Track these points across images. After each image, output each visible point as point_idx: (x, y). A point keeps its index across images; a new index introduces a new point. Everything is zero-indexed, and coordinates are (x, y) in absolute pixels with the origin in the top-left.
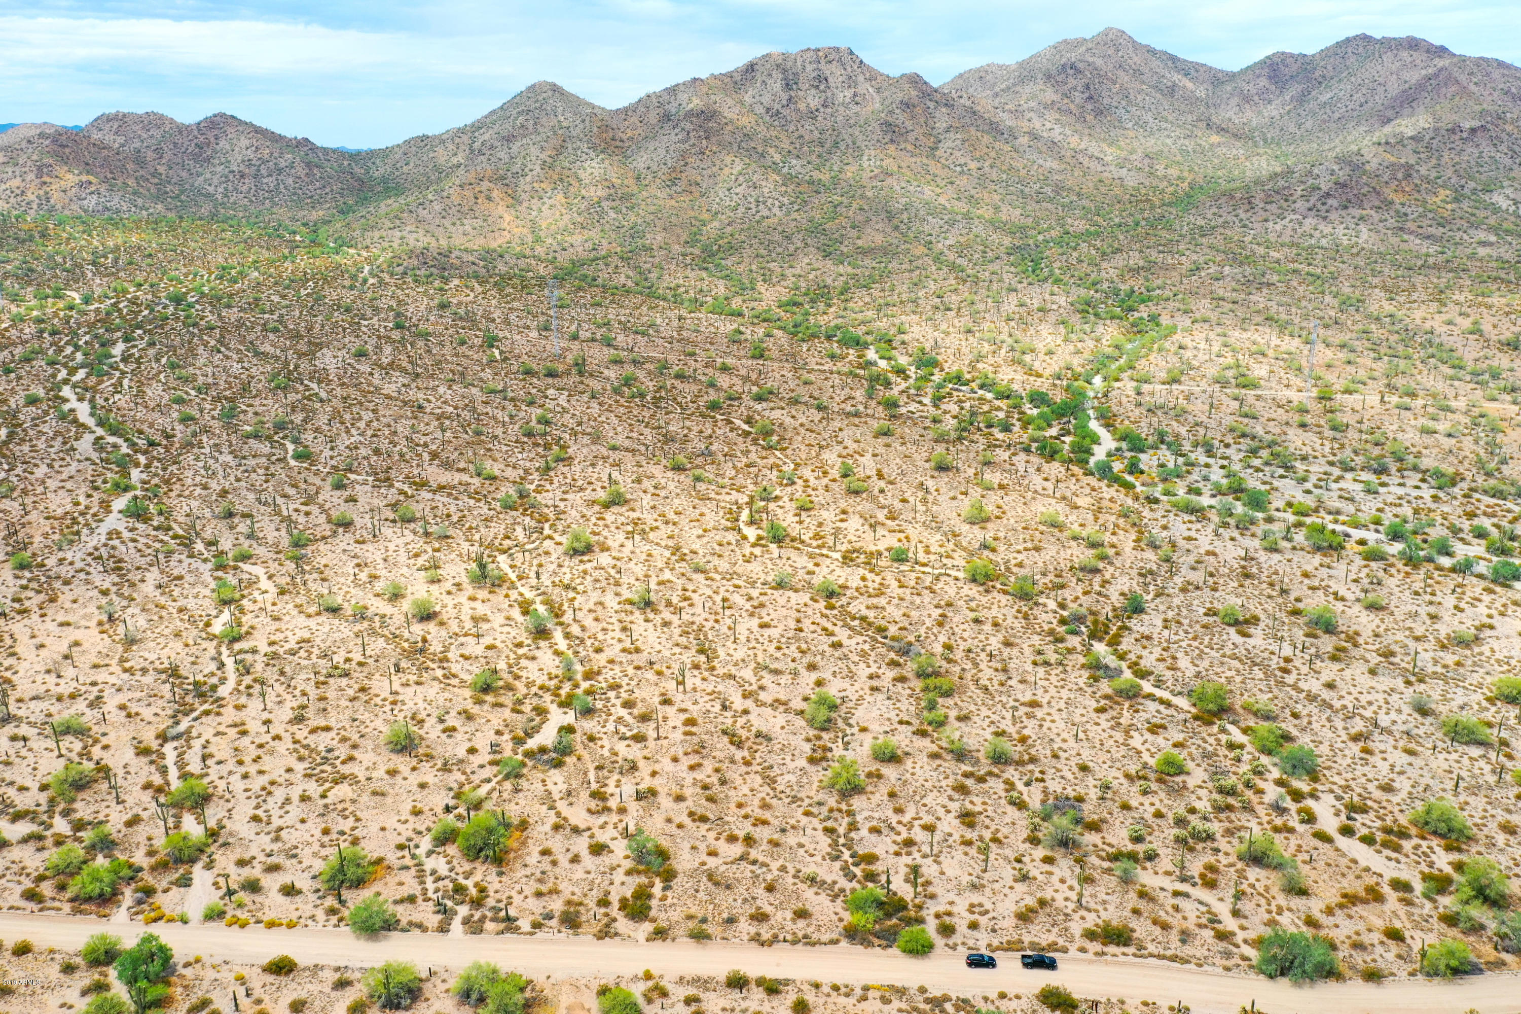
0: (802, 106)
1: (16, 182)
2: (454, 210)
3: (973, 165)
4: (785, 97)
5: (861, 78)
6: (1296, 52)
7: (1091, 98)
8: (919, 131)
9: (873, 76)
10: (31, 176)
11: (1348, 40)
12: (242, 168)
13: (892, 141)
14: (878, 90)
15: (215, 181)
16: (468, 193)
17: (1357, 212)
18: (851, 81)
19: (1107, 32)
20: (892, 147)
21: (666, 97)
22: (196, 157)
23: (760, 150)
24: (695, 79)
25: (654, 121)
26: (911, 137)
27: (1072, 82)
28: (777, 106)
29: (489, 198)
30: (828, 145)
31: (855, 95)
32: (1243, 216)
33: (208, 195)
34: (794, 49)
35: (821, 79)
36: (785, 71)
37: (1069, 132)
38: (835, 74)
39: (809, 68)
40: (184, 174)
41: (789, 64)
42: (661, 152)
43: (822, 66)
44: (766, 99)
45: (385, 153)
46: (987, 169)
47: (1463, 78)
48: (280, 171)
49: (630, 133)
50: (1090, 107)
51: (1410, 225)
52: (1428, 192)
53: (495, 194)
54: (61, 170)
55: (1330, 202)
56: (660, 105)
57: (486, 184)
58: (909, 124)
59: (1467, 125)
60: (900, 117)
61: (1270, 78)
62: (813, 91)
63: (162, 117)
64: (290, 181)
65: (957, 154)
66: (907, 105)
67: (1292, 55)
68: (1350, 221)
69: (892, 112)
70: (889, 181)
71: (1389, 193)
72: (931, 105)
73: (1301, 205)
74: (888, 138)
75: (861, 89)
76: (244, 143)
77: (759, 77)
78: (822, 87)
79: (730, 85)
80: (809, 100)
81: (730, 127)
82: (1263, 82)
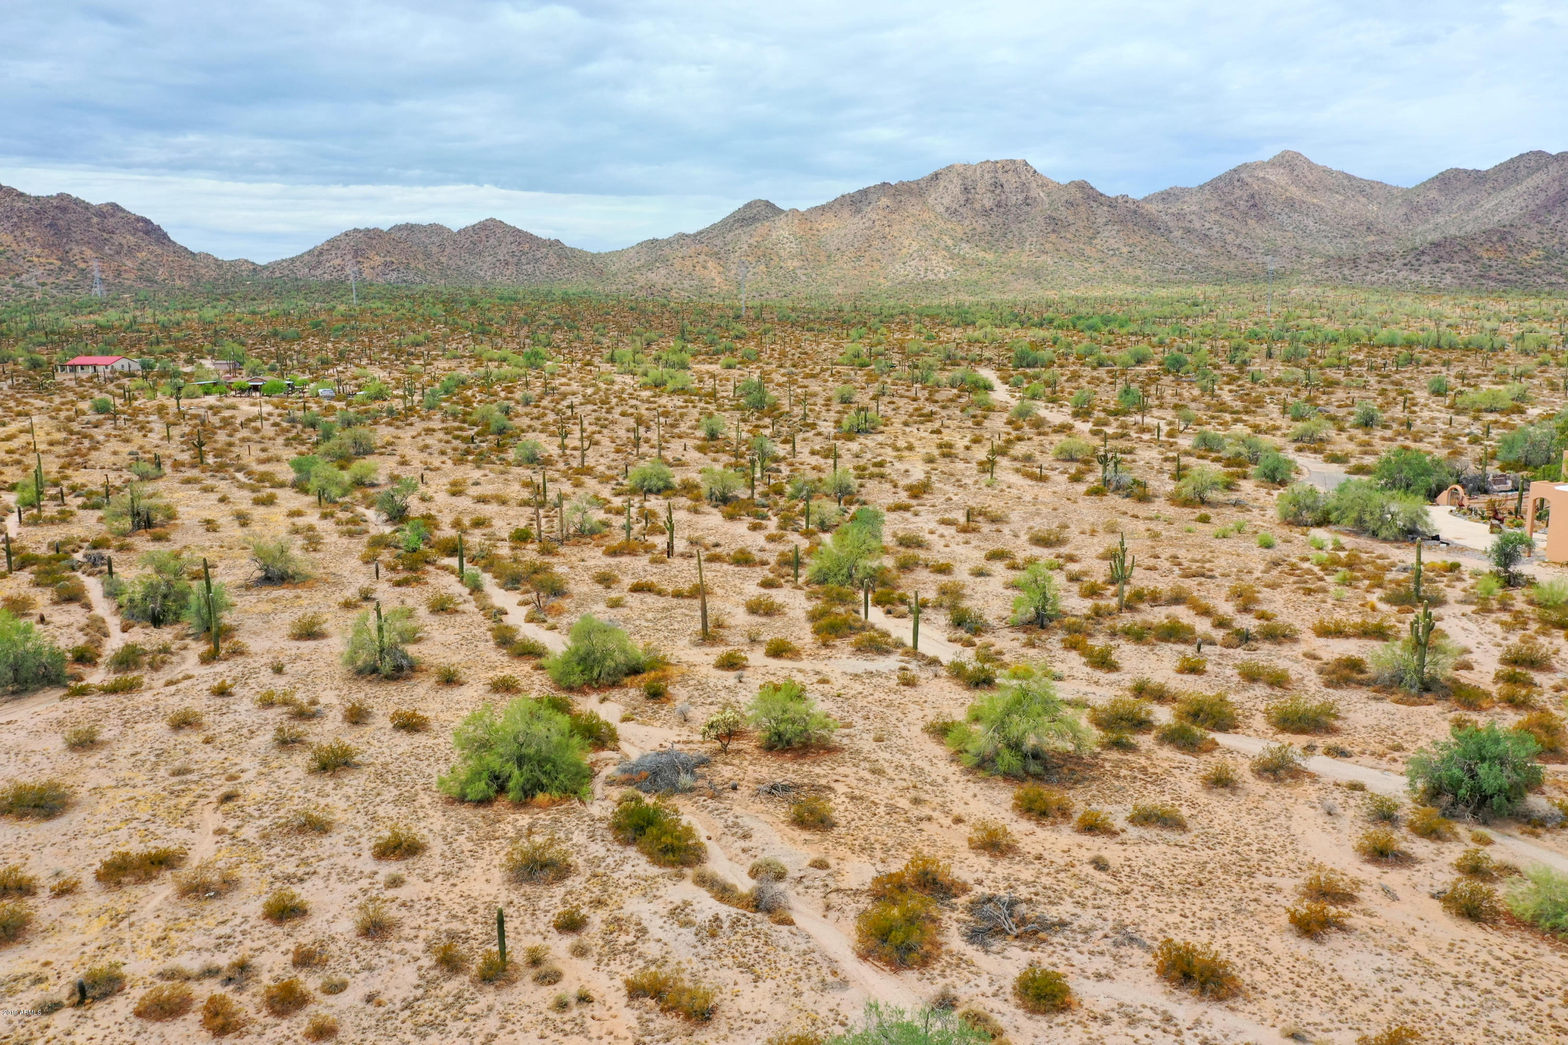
0: (978, 206)
1: (338, 261)
2: (675, 274)
3: (1125, 250)
4: (962, 199)
5: (1033, 185)
6: (1470, 168)
7: (1255, 205)
8: (1080, 224)
9: (1044, 183)
10: (349, 257)
12: (507, 257)
13: (1054, 231)
14: (1049, 195)
15: (485, 267)
16: (688, 263)
17: (1447, 265)
18: (1023, 187)
19: (1285, 154)
20: (1053, 237)
21: (858, 197)
22: (470, 252)
23: (936, 236)
24: (885, 184)
25: (848, 216)
26: (1072, 229)
27: (1239, 192)
28: (955, 206)
29: (705, 267)
30: (997, 235)
31: (1027, 198)
32: (1346, 272)
33: (480, 278)
34: (975, 162)
35: (997, 185)
36: (965, 178)
38: (1010, 181)
39: (987, 176)
40: (461, 263)
41: (969, 174)
42: (851, 238)
43: (1000, 175)
44: (947, 201)
45: (620, 253)
46: (1137, 253)
48: (537, 261)
49: (825, 225)
51: (1492, 273)
52: (1520, 251)
53: (710, 264)
54: (371, 254)
55: (1423, 258)
56: (852, 202)
57: (702, 257)
58: (1071, 219)
60: (1064, 213)
61: (1439, 189)
62: (989, 195)
63: (441, 227)
64: (544, 268)
65: (1112, 241)
66: (1070, 204)
67: (1465, 171)
68: (1437, 271)
69: (1057, 209)
70: (1044, 257)
71: (1480, 251)
72: (1094, 205)
73: (1399, 263)
74: (1050, 229)
75: (1033, 194)
76: (510, 239)
77: (942, 184)
78: (998, 191)
79: (915, 190)
80: (985, 201)
81: (911, 219)
82: (1433, 194)
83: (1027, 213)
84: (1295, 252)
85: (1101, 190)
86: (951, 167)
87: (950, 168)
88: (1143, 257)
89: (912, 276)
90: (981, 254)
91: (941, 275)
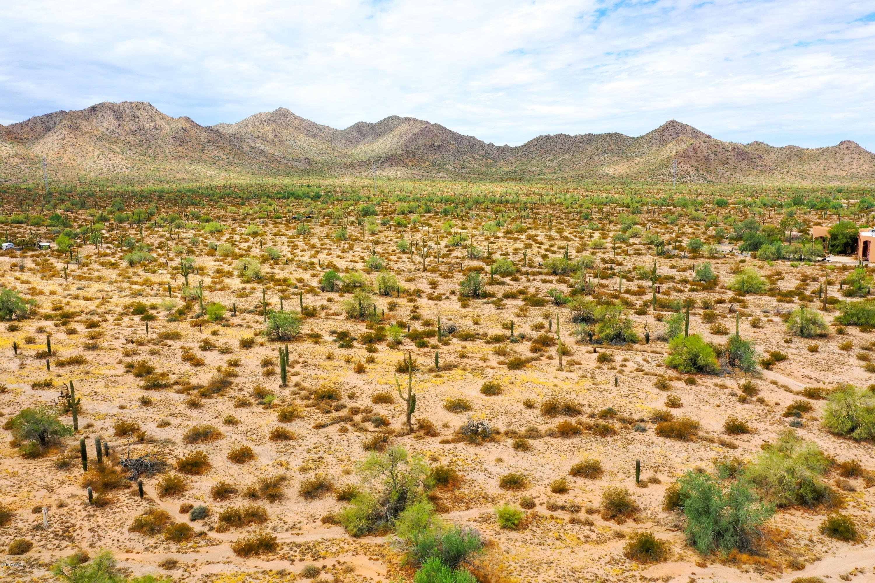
0: (127, 128)
3: (224, 157)
4: (116, 123)
5: (157, 118)
6: (368, 122)
7: (276, 136)
9: (164, 117)
11: (389, 118)
13: (180, 145)
14: (168, 124)
17: (396, 168)
18: (152, 119)
19: (280, 109)
20: (181, 148)
23: (107, 146)
24: (62, 111)
25: (41, 131)
26: (190, 144)
27: (266, 128)
28: (112, 128)
30: (145, 146)
31: (155, 125)
32: (351, 170)
34: (118, 102)
35: (135, 117)
36: (114, 111)
38: (143, 115)
39: (128, 111)
41: (116, 108)
42: (50, 145)
43: (135, 110)
44: (106, 124)
47: (435, 131)
49: (26, 136)
50: (276, 139)
51: (416, 172)
52: (422, 162)
55: (385, 165)
56: (43, 123)
58: (188, 138)
59: (436, 144)
60: (183, 135)
61: (358, 132)
62: (132, 122)
65: (215, 152)
66: (185, 130)
67: (366, 123)
69: (178, 133)
70: (183, 160)
72: (198, 131)
74: (178, 144)
75: (158, 123)
77: (99, 114)
78: (137, 120)
79: (82, 116)
80: (130, 126)
81: (88, 135)
82: (355, 134)
83: (158, 134)
85: (199, 123)
86: (103, 103)
88: (235, 161)
89: (105, 170)
90: (142, 157)
91: (125, 169)
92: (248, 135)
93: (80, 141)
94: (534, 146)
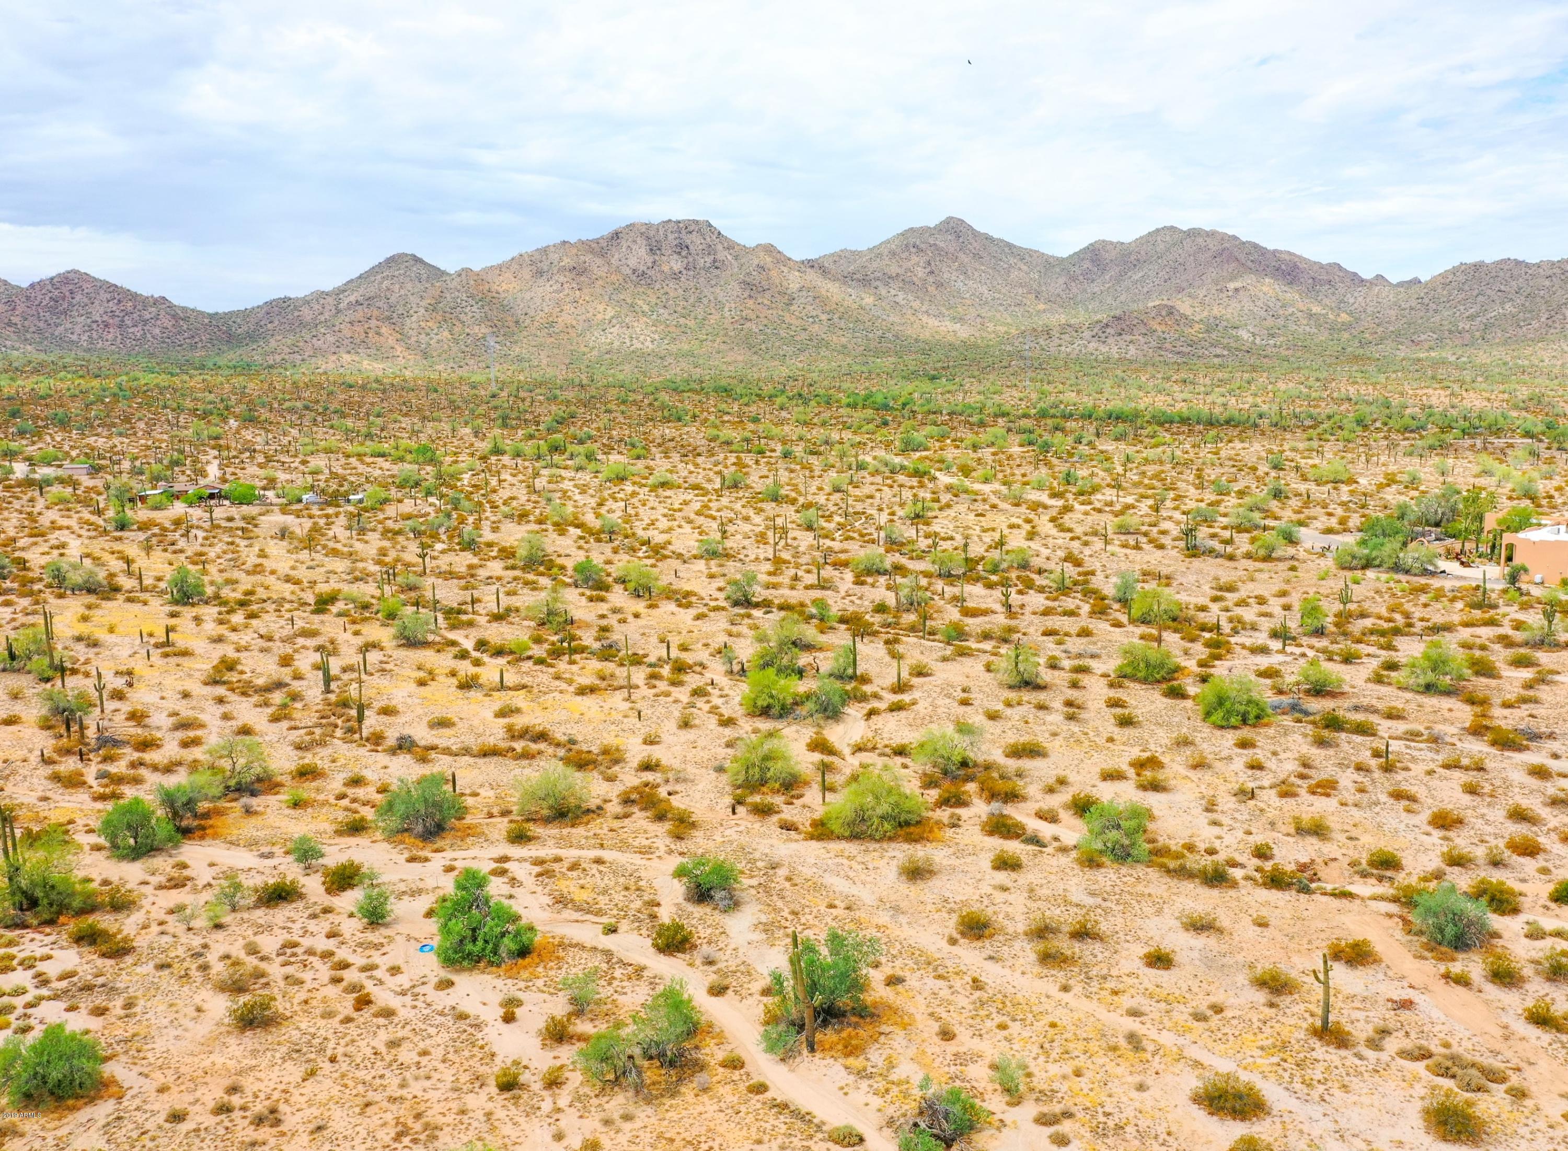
0: (666, 268)
2: (346, 342)
3: (824, 317)
4: (649, 260)
5: (720, 247)
6: (1115, 240)
7: (932, 272)
9: (731, 246)
11: (1158, 230)
12: (105, 318)
13: (750, 297)
14: (736, 258)
16: (359, 329)
17: (1128, 338)
18: (710, 249)
19: (949, 220)
20: (750, 303)
21: (537, 257)
22: (52, 310)
23: (629, 301)
24: (564, 242)
25: (528, 277)
26: (767, 294)
27: (915, 259)
28: (642, 268)
29: (378, 334)
30: (692, 300)
31: (715, 261)
34: (656, 220)
35: (682, 247)
36: (648, 238)
37: (911, 298)
38: (696, 243)
39: (671, 237)
40: (42, 324)
41: (652, 233)
42: (539, 302)
43: (684, 234)
44: (632, 262)
45: (246, 314)
46: (836, 320)
48: (146, 322)
49: (505, 287)
50: (931, 279)
51: (1168, 346)
52: (1185, 325)
53: (384, 330)
56: (533, 263)
57: (373, 323)
58: (765, 284)
60: (757, 278)
61: (1092, 261)
62: (675, 256)
64: (157, 331)
65: (809, 308)
66: (761, 268)
67: (1111, 243)
68: (1122, 344)
69: (749, 274)
70: (748, 325)
71: (1154, 325)
72: (786, 270)
73: (1087, 334)
74: (746, 294)
75: (720, 256)
76: (104, 296)
77: (624, 244)
78: (684, 253)
79: (597, 249)
80: (673, 264)
81: (600, 282)
82: (1087, 264)
83: (717, 276)
84: (979, 320)
85: (789, 255)
86: (632, 225)
87: (631, 227)
88: (842, 325)
89: (616, 344)
90: (682, 321)
91: (648, 343)
92: (877, 274)
93: (586, 294)
94: (1445, 285)
